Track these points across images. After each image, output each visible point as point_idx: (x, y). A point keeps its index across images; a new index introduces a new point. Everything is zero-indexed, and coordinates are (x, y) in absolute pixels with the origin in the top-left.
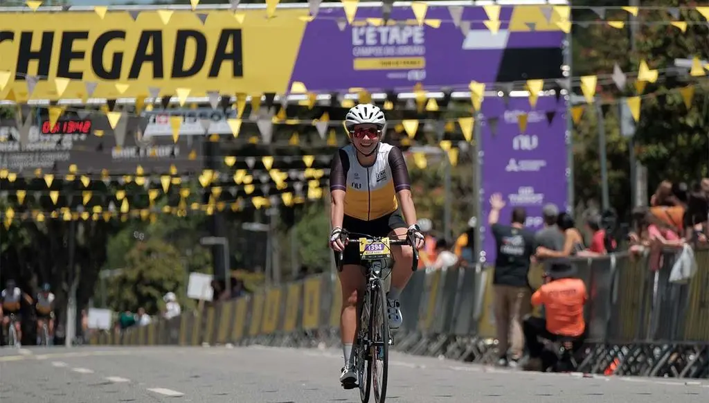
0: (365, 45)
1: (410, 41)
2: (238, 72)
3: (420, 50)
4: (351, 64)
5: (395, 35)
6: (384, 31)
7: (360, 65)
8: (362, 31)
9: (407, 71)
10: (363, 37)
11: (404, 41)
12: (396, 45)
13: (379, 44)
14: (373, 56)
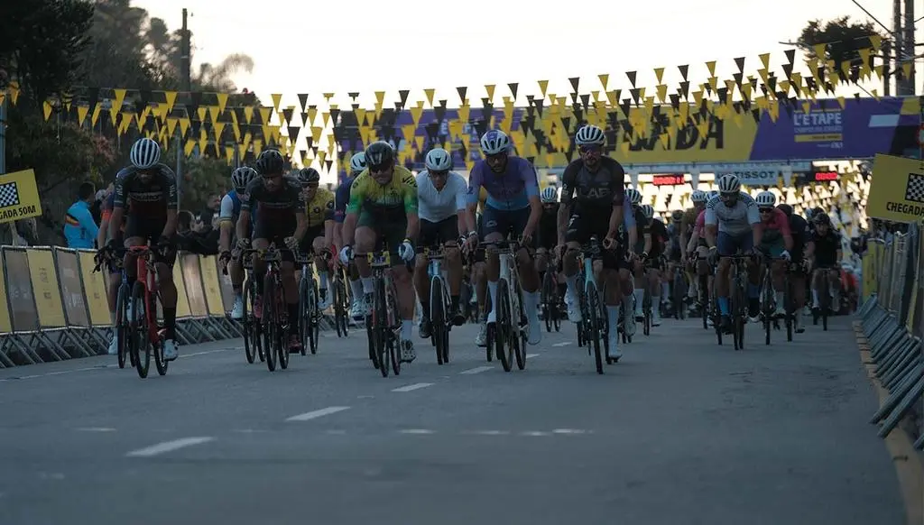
0: (803, 126)
1: (833, 123)
2: (720, 145)
3: (840, 128)
4: (793, 138)
5: (822, 118)
6: (814, 116)
7: (799, 139)
8: (800, 117)
9: (831, 142)
10: (801, 121)
11: (829, 122)
12: (823, 125)
13: (812, 125)
14: (807, 133)
